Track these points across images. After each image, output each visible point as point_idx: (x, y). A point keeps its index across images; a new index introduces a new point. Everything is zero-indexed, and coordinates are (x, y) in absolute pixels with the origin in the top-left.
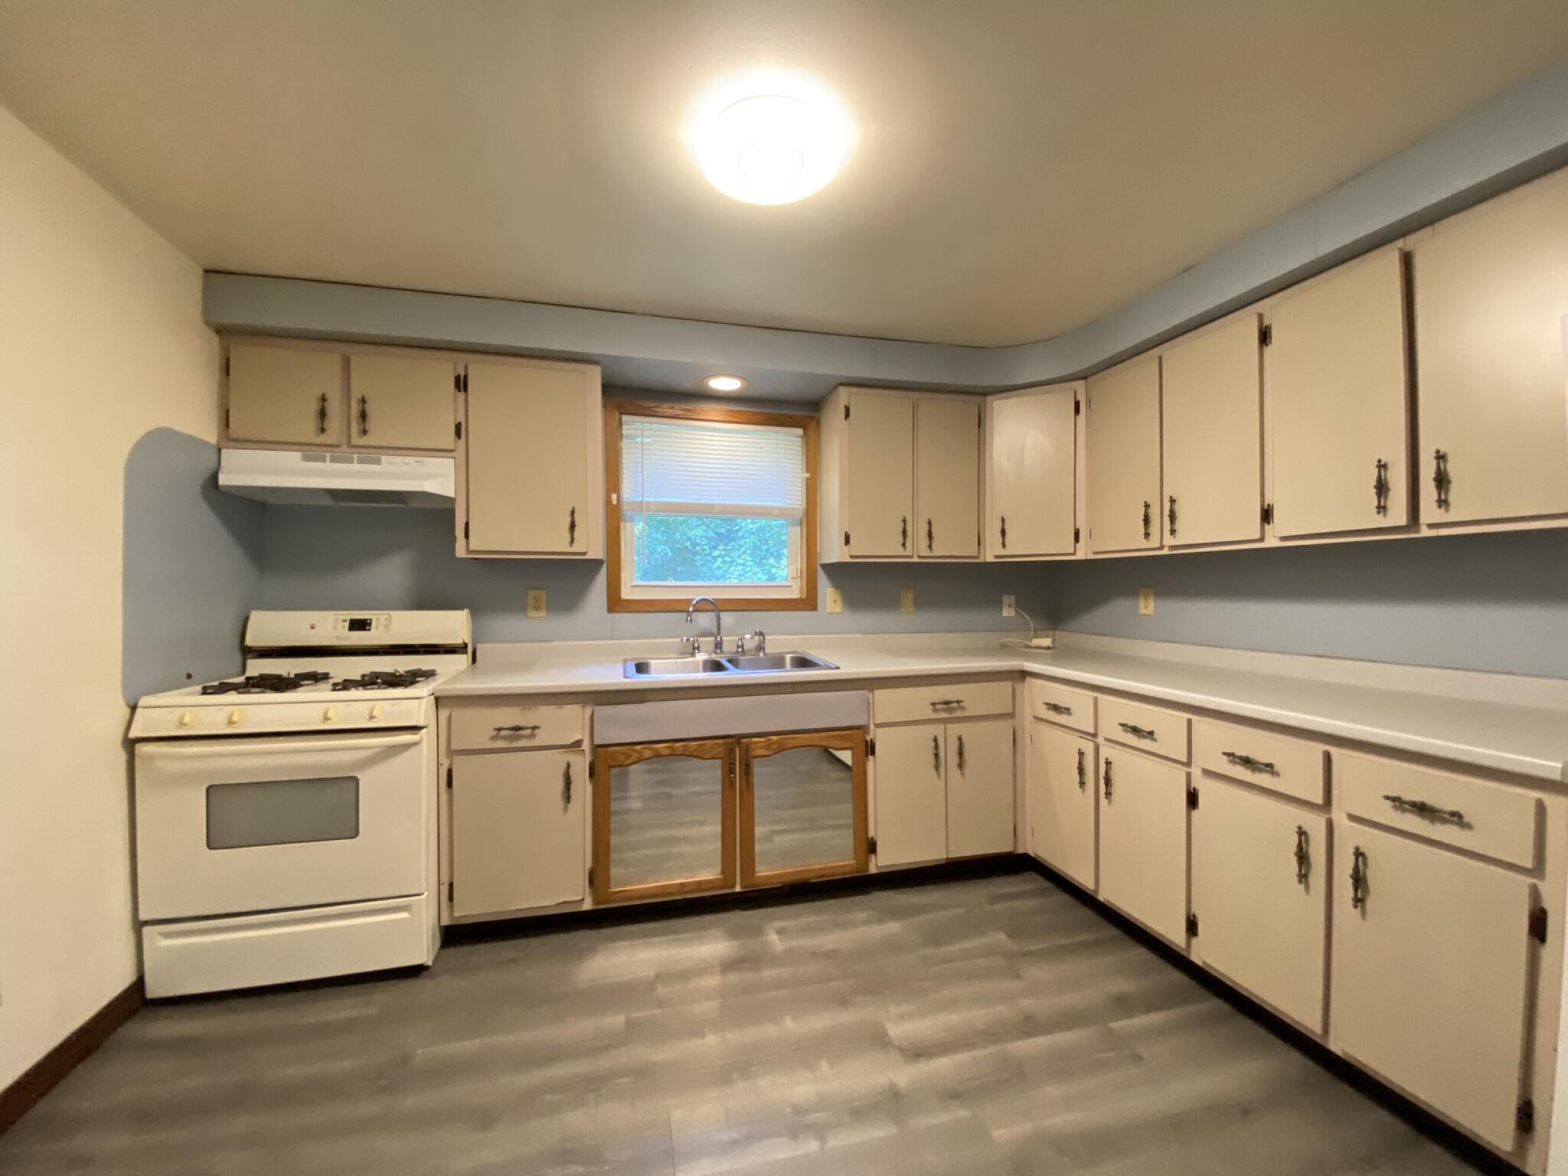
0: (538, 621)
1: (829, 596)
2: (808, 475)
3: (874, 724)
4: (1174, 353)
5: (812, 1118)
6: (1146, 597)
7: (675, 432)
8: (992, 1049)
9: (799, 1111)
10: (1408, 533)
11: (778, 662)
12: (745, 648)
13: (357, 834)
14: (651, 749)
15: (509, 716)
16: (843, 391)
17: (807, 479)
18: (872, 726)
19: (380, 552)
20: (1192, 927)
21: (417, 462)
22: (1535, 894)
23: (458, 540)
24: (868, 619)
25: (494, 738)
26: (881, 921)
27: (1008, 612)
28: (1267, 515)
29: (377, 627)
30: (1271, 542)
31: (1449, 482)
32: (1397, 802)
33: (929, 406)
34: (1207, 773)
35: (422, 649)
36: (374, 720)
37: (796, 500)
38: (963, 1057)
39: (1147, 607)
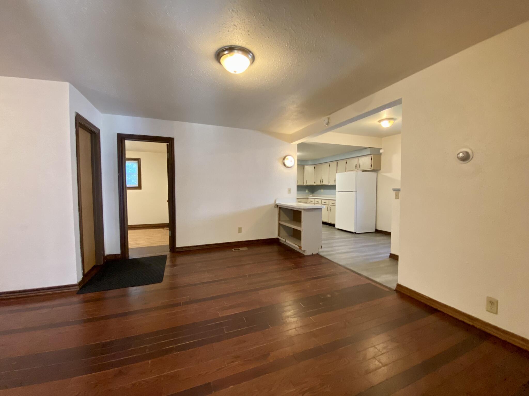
27: (307, 192)
28: (329, 182)
39: (322, 191)
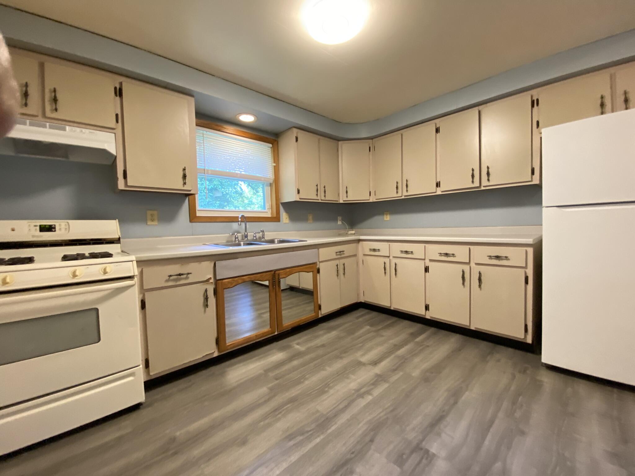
0: (154, 227)
1: (284, 216)
2: (275, 164)
3: (319, 262)
4: (406, 133)
5: (363, 390)
6: (387, 214)
7: (219, 138)
8: (393, 356)
9: (357, 390)
10: (478, 189)
11: (272, 242)
12: (257, 237)
13: (99, 340)
14: (242, 279)
15: (175, 269)
16: (295, 130)
17: (274, 166)
18: (318, 263)
19: (50, 186)
20: (427, 308)
21: (90, 132)
22: (526, 273)
23: (119, 180)
24: (299, 225)
25: (167, 281)
26: (329, 332)
27: (339, 223)
28: (438, 185)
29: (60, 229)
30: (439, 193)
31: (490, 174)
32: (490, 257)
33: (324, 141)
34: (431, 260)
35: (91, 242)
36: (106, 274)
37: (270, 175)
38: (388, 360)
39: (387, 218)
